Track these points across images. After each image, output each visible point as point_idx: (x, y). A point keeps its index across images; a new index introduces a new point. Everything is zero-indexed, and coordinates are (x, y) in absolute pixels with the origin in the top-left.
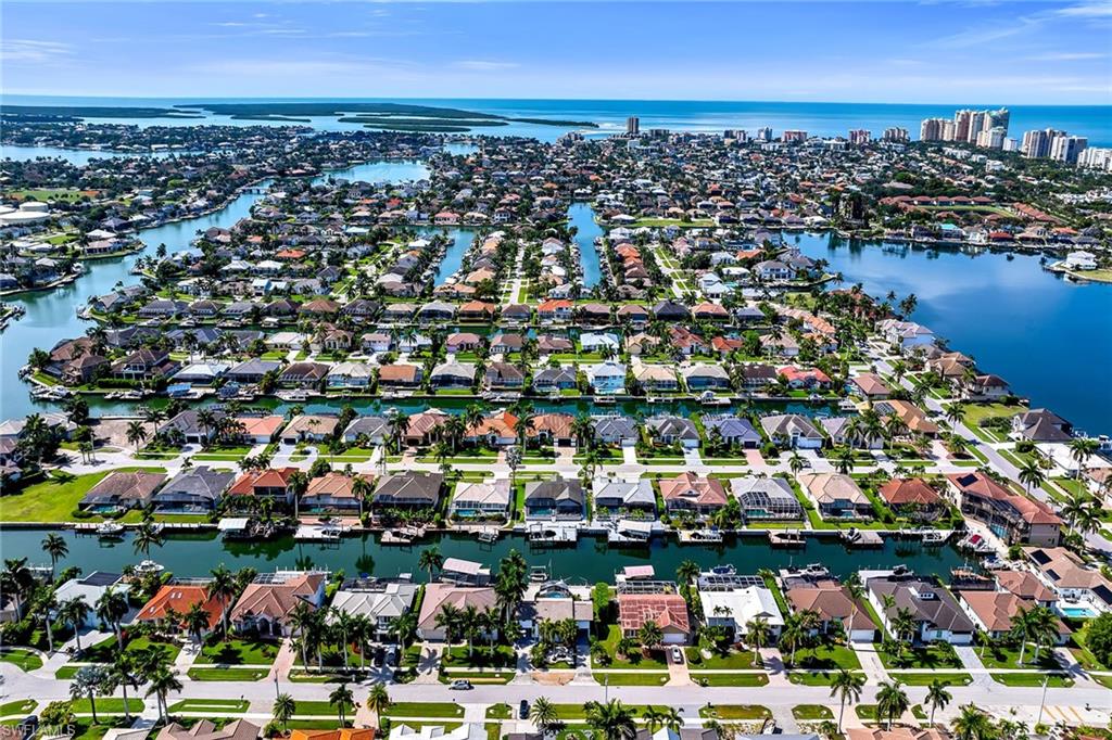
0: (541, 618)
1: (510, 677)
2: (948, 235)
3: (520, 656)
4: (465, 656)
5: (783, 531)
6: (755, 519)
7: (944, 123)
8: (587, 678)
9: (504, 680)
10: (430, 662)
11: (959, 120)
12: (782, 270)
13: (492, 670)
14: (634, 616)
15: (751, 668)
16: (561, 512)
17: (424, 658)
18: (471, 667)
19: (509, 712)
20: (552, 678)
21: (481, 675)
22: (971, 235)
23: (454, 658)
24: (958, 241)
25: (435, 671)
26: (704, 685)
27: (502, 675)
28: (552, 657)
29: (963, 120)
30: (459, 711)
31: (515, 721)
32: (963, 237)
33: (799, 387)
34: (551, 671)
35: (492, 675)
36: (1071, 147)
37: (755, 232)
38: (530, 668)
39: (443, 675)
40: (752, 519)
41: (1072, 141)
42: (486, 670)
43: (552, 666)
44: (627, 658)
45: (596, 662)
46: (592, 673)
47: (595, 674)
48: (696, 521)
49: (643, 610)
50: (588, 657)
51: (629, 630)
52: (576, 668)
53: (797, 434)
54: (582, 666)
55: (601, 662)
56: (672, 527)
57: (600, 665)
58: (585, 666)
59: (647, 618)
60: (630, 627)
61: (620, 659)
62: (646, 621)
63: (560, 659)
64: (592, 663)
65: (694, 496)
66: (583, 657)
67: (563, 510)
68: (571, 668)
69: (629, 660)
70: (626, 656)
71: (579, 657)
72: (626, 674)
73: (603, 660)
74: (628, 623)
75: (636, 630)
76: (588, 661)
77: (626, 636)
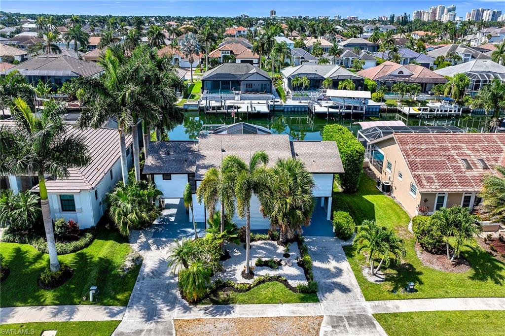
7: (424, 12)
11: (431, 11)
14: (438, 166)
28: (241, 268)
29: (433, 11)
36: (493, 15)
38: (172, 303)
41: (494, 12)
43: (240, 296)
44: (457, 264)
45: (372, 279)
46: (370, 312)
47: (382, 318)
48: (415, 99)
49: (453, 153)
50: (345, 265)
51: (433, 194)
52: (317, 301)
53: (469, 55)
54: (337, 292)
55: (388, 278)
56: (389, 105)
57: (388, 286)
58: (345, 290)
59: (469, 168)
60: (436, 187)
61: (437, 267)
62: (469, 174)
63: (264, 272)
64: (362, 281)
65: (406, 76)
66: (332, 265)
67: (250, 89)
68: (303, 300)
69: (466, 271)
70: (448, 260)
71: (316, 264)
72: (486, 315)
73: (393, 272)
74: (429, 179)
75: (451, 194)
76: (348, 278)
77: (424, 208)
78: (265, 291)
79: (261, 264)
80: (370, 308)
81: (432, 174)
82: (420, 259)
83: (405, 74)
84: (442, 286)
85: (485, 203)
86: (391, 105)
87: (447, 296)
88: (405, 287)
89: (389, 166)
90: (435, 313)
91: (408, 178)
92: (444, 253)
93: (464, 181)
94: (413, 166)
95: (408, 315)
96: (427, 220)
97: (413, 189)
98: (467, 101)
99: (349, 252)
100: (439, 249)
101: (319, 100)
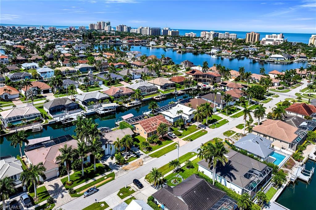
0: (111, 141)
1: (113, 175)
2: (118, 42)
3: (108, 164)
4: (79, 178)
5: (157, 96)
6: (145, 95)
7: (95, 25)
8: (149, 158)
9: (110, 178)
10: (58, 190)
12: (81, 48)
13: (100, 177)
14: (148, 127)
15: (197, 130)
16: (69, 110)
17: (52, 191)
18: (87, 180)
19: (130, 190)
20: (134, 165)
21: (96, 182)
22: (123, 41)
23: (73, 182)
24: (121, 43)
25: (67, 194)
26: (192, 140)
27: (108, 176)
28: (124, 158)
29: (99, 24)
30: (103, 205)
31: (138, 192)
32: (122, 42)
33: (117, 68)
34: (130, 163)
35: (102, 179)
36: (128, 29)
37: (63, 42)
38: (119, 167)
39: (73, 193)
40: (144, 95)
41: (128, 27)
42: (97, 178)
43: (128, 161)
44: (156, 144)
45: (145, 151)
46: (148, 156)
47: (150, 155)
48: (127, 100)
49: (150, 123)
50: (140, 151)
51: (149, 133)
52: (140, 157)
53: (134, 74)
54: (141, 155)
55: (147, 150)
56: (120, 105)
57: (148, 151)
58: (142, 154)
59: (153, 126)
60: (149, 132)
61: (154, 146)
62: (154, 127)
63: (129, 157)
64: (144, 152)
65: (122, 92)
66: (138, 152)
67: (70, 109)
68: (137, 158)
69: (158, 145)
70: (155, 144)
71: (136, 152)
72: (162, 150)
73: (148, 149)
74: (148, 130)
75: (152, 132)
76: (141, 152)
77: (148, 136)
78: (131, 159)
79: (127, 156)
80: (147, 155)
81: (148, 129)
82: (151, 145)
83: (121, 91)
84: (155, 148)
85: (158, 132)
86: (121, 104)
87: (157, 149)
88: (151, 150)
89: (138, 129)
90: (156, 152)
91: (144, 131)
92: (154, 143)
93: (153, 129)
94: (144, 128)
95: (153, 154)
96: (150, 138)
97: (145, 133)
98: (141, 98)
99: (139, 149)
100: (153, 143)
101: (97, 107)
